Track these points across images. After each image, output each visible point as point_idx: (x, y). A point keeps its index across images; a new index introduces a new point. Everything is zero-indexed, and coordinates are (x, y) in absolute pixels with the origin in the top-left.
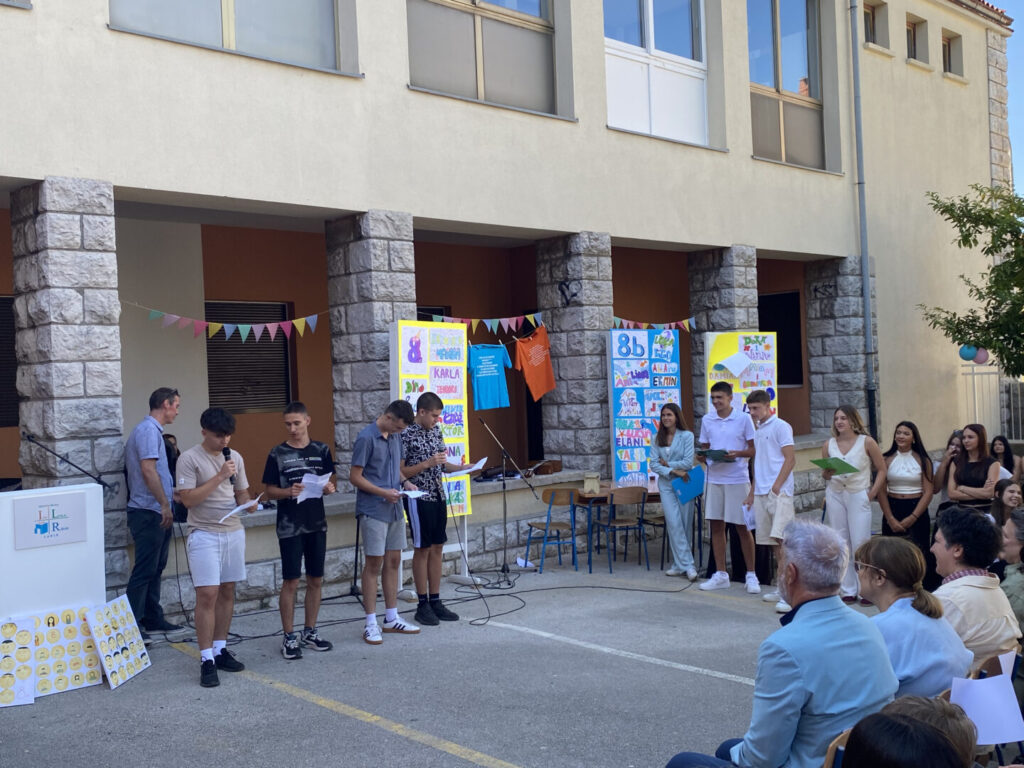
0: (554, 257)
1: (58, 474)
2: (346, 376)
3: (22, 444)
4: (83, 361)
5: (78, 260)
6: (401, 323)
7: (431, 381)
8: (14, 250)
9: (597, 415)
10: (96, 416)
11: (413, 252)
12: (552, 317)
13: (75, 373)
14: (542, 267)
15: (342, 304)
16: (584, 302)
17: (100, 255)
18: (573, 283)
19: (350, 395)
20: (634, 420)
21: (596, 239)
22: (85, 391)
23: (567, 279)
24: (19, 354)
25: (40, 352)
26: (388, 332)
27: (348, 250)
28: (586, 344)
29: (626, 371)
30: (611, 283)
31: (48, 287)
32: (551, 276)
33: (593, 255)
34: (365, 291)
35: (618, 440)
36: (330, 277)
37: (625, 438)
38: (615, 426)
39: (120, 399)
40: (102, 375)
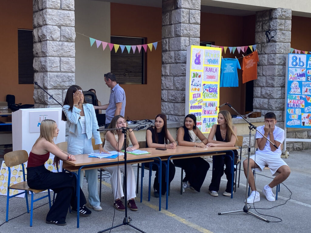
0: (264, 19)
1: (48, 103)
2: (167, 69)
3: (35, 90)
4: (60, 57)
5: (59, 14)
6: (193, 47)
7: (204, 73)
8: (33, 9)
9: (280, 92)
10: (64, 80)
11: (200, 15)
12: (261, 47)
13: (56, 62)
14: (258, 24)
15: (168, 38)
16: (277, 41)
17: (68, 12)
18: (272, 32)
19: (169, 77)
20: (297, 96)
21: (285, 12)
22: (60, 69)
23: (270, 30)
24: (35, 53)
25: (43, 52)
26: (186, 50)
27: (172, 13)
28: (276, 60)
29: (295, 73)
30: (290, 32)
31: (46, 25)
32: (262, 28)
33: (283, 19)
34: (178, 32)
35: (288, 104)
36: (163, 26)
37: (292, 103)
38: (287, 98)
39: (74, 73)
40: (67, 63)
